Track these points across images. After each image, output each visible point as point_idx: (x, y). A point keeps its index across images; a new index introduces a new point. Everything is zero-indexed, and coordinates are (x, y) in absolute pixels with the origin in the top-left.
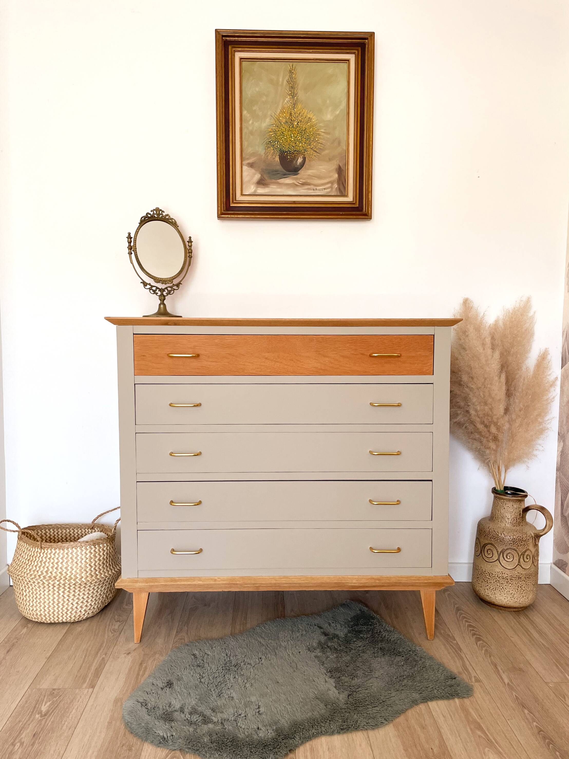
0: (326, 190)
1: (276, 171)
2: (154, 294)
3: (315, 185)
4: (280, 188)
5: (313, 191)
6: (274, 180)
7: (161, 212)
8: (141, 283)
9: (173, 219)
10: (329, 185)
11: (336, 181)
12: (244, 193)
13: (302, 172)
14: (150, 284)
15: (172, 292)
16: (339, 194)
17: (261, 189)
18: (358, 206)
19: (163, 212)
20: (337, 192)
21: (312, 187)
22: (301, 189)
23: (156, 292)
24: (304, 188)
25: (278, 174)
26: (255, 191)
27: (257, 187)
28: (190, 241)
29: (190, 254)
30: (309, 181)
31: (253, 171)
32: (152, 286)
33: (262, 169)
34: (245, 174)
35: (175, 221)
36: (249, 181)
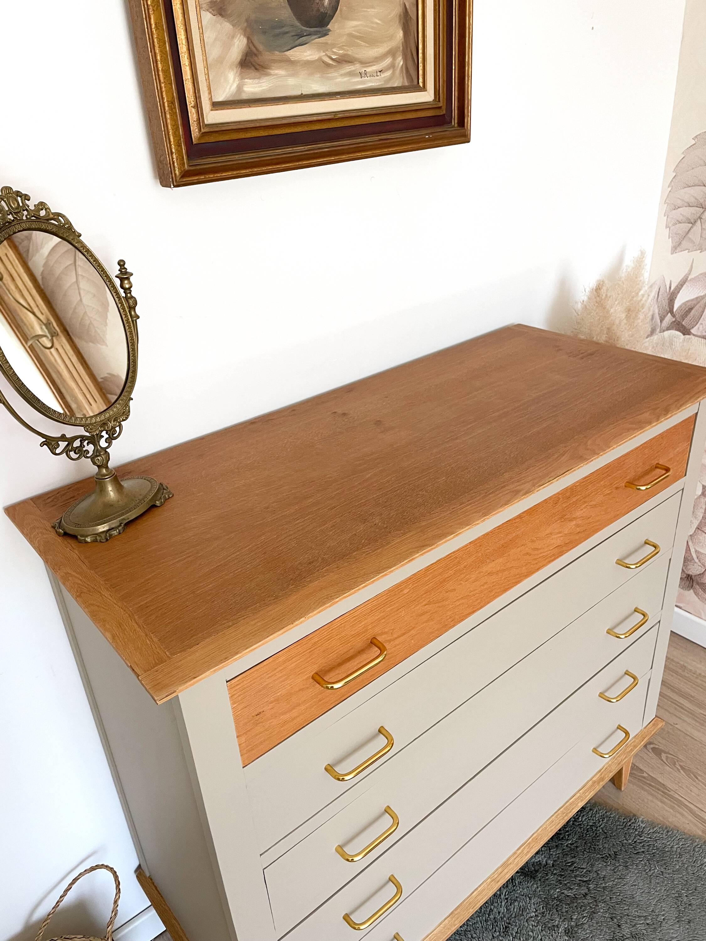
0: (383, 75)
1: (281, 24)
2: (78, 458)
3: (364, 63)
4: (293, 75)
5: (358, 79)
6: (277, 53)
7: (19, 199)
8: (42, 445)
9: (59, 215)
10: (388, 61)
11: (401, 48)
12: (215, 100)
13: (336, 26)
14: (63, 438)
15: (117, 429)
16: (406, 84)
17: (251, 81)
18: (444, 112)
19: (26, 197)
20: (403, 78)
21: (356, 67)
22: (335, 74)
23: (84, 449)
24: (342, 72)
25: (287, 33)
26: (240, 88)
27: (242, 78)
28: (124, 275)
29: (133, 313)
30: (351, 52)
31: (227, 26)
32: (71, 441)
33: (247, 21)
34: (209, 36)
35: (68, 222)
36: (220, 60)
